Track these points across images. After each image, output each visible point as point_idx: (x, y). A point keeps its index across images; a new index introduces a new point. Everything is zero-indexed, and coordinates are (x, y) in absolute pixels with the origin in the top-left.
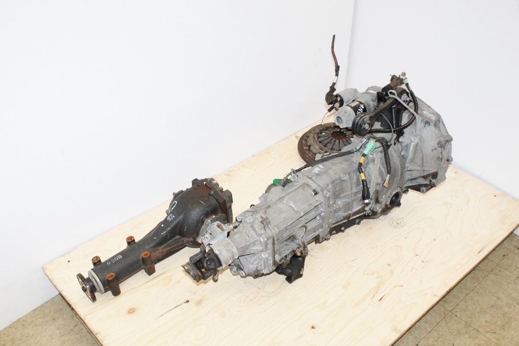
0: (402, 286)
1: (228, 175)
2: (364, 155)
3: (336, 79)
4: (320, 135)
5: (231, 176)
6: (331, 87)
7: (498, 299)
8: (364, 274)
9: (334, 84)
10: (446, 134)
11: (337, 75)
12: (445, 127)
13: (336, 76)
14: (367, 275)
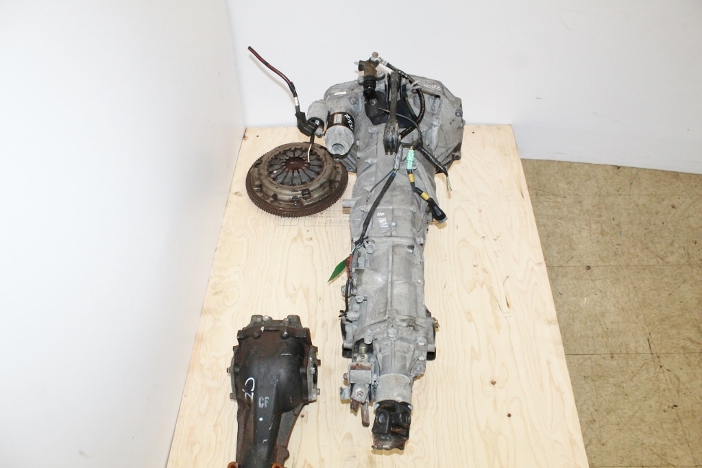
0: (508, 277)
1: (216, 293)
2: (409, 172)
3: (296, 101)
4: (272, 176)
5: (222, 292)
6: (296, 115)
7: (544, 226)
8: (469, 293)
9: (298, 108)
10: (454, 99)
11: (295, 95)
12: (450, 92)
13: (294, 97)
14: (472, 290)
